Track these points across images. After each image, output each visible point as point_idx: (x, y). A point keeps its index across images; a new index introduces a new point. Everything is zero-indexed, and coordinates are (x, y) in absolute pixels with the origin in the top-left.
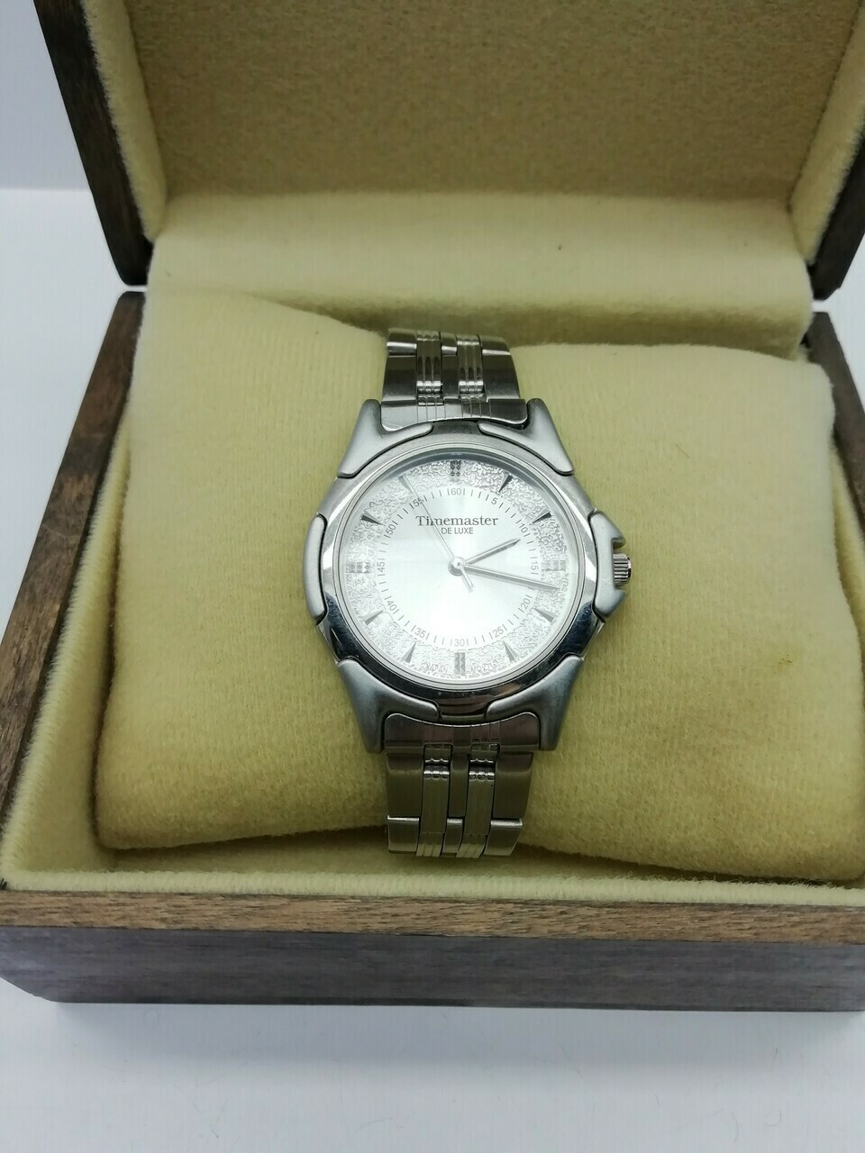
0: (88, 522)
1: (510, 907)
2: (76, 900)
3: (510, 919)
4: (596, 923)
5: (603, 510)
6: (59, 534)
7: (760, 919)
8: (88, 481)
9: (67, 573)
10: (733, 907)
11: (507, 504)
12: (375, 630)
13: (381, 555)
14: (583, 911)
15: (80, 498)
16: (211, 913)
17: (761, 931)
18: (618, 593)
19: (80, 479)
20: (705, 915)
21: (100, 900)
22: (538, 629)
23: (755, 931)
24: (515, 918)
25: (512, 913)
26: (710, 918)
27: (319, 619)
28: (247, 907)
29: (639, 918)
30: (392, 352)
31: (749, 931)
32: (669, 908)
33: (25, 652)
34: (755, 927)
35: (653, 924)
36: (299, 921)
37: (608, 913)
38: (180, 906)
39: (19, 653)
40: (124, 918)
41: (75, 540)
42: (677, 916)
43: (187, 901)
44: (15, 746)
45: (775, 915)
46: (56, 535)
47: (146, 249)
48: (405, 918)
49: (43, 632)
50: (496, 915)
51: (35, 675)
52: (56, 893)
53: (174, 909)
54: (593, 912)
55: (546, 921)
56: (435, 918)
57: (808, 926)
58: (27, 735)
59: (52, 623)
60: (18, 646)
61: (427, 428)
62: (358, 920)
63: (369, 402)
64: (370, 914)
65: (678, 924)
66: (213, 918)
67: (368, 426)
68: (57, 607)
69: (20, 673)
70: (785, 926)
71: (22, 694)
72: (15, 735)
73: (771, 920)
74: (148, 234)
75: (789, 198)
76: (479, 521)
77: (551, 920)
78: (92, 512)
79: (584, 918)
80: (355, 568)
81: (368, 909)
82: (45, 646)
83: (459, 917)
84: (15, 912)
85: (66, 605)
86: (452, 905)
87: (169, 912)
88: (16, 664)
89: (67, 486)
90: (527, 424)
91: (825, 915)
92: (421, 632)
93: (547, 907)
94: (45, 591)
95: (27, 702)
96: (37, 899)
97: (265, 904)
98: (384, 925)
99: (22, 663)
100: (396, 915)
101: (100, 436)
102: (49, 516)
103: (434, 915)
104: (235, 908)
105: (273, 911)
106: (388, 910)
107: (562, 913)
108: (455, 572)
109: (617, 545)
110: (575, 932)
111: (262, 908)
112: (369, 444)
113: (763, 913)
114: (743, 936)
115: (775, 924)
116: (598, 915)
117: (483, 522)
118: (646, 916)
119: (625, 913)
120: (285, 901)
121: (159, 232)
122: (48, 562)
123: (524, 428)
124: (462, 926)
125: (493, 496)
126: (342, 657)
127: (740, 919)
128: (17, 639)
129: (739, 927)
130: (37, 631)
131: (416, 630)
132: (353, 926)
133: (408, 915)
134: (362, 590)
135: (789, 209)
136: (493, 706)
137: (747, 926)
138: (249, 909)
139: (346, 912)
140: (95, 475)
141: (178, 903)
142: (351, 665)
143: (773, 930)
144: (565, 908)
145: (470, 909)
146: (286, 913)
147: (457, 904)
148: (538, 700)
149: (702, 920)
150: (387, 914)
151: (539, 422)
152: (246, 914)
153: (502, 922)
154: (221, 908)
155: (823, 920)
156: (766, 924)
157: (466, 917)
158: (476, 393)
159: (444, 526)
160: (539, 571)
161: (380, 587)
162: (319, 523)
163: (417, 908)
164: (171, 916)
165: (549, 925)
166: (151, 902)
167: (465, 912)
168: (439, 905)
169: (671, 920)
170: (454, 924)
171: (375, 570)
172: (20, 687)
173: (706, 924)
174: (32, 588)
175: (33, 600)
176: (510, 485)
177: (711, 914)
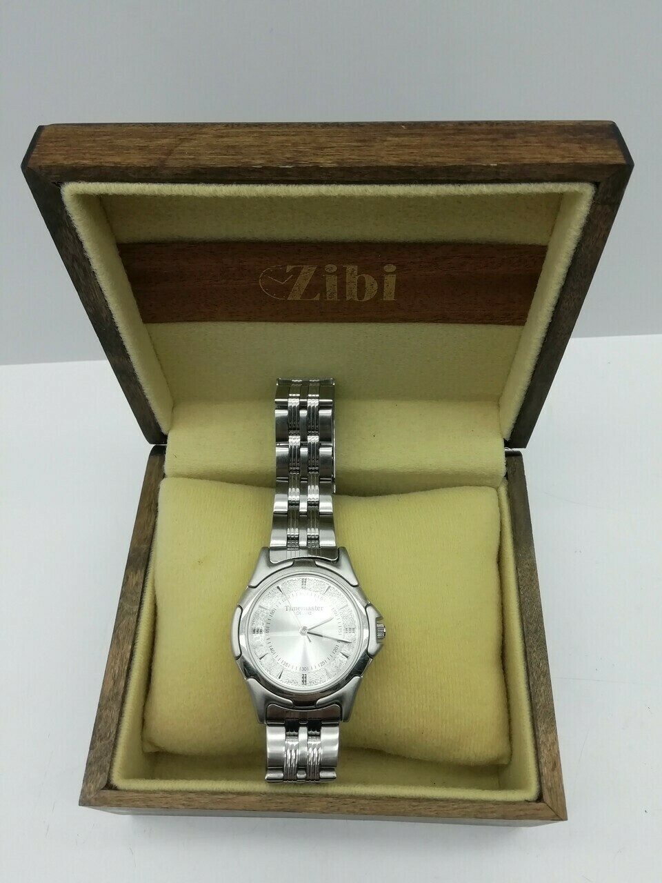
0: (141, 598)
1: (330, 799)
2: (148, 795)
3: (330, 805)
4: (367, 807)
6: (128, 606)
7: (440, 806)
8: (140, 574)
9: (134, 627)
10: (428, 800)
14: (363, 801)
15: (137, 584)
18: (379, 644)
19: (136, 573)
21: (156, 795)
22: (342, 663)
24: (332, 805)
26: (417, 806)
29: (387, 805)
32: (400, 800)
33: (117, 672)
35: (392, 808)
39: (115, 671)
40: (167, 803)
41: (136, 608)
42: (403, 804)
43: (192, 795)
44: (116, 721)
46: (127, 606)
49: (125, 660)
50: (325, 803)
51: (122, 683)
52: (137, 791)
53: (187, 799)
54: (367, 802)
55: (346, 806)
56: (298, 804)
57: (461, 810)
58: (121, 714)
59: (128, 656)
60: (113, 668)
65: (403, 808)
68: (130, 647)
69: (115, 683)
70: (450, 810)
71: (117, 694)
72: (115, 715)
73: (443, 807)
75: (499, 401)
78: (143, 591)
79: (362, 805)
82: (126, 668)
84: (121, 801)
85: (134, 644)
88: (113, 678)
89: (130, 577)
90: (338, 561)
91: (468, 805)
93: (347, 799)
94: (124, 638)
95: (120, 698)
96: (130, 794)
99: (116, 677)
100: (282, 803)
101: (145, 546)
102: (123, 595)
106: (278, 801)
109: (378, 621)
111: (225, 799)
113: (441, 803)
115: (446, 809)
117: (316, 609)
118: (389, 804)
120: (235, 796)
122: (124, 621)
124: (310, 808)
125: (321, 596)
127: (431, 806)
128: (113, 664)
130: (122, 660)
133: (287, 802)
135: (499, 406)
136: (319, 701)
137: (433, 810)
140: (143, 571)
142: (252, 681)
144: (354, 800)
145: (313, 800)
148: (341, 698)
149: (414, 806)
153: (327, 806)
155: (468, 807)
156: (442, 809)
163: (291, 799)
165: (347, 808)
166: (178, 796)
170: (306, 807)
172: (116, 691)
174: (118, 638)
175: (118, 643)
177: (418, 803)
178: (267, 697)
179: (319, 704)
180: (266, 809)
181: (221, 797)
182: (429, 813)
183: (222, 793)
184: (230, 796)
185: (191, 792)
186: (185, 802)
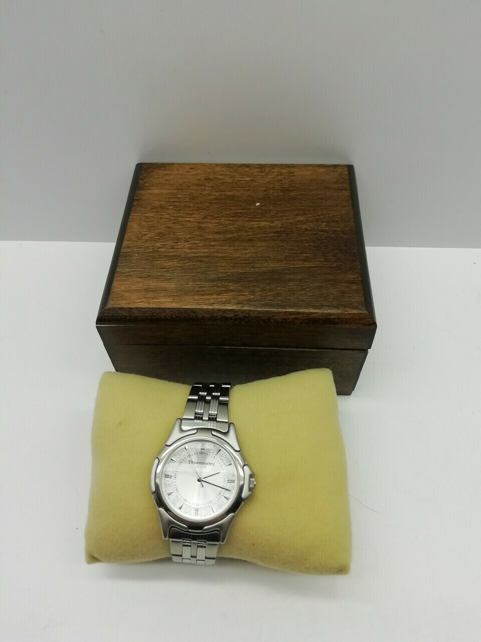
5: (248, 464)
11: (218, 459)
12: (171, 498)
13: (176, 473)
18: (250, 493)
22: (223, 502)
27: (154, 493)
61: (195, 431)
63: (178, 418)
67: (177, 429)
76: (208, 464)
80: (167, 477)
90: (228, 431)
92: (185, 500)
108: (199, 480)
109: (251, 476)
117: (210, 464)
123: (226, 434)
125: (214, 456)
126: (159, 507)
136: (205, 528)
142: (162, 509)
148: (220, 526)
151: (232, 432)
158: (214, 416)
159: (197, 465)
160: (226, 483)
161: (174, 484)
162: (157, 460)
171: (173, 477)
176: (220, 452)
178: (170, 522)
179: (206, 530)
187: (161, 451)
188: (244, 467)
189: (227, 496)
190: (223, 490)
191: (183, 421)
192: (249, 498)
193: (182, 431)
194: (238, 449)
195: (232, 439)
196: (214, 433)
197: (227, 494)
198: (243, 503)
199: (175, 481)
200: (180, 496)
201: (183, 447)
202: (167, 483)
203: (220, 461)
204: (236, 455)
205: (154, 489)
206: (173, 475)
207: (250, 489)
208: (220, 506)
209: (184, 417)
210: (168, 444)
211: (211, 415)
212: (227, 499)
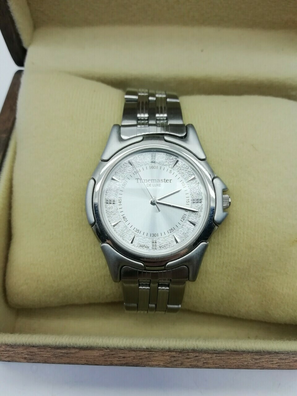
1: (174, 354)
3: (173, 359)
4: (210, 361)
5: (219, 176)
7: (281, 359)
10: (269, 353)
11: (176, 173)
12: (117, 230)
13: (120, 196)
14: (205, 356)
16: (45, 356)
17: (281, 364)
18: (225, 213)
20: (257, 357)
22: (189, 229)
23: (278, 364)
24: (175, 359)
25: (174, 357)
26: (260, 359)
27: (92, 225)
28: (61, 353)
29: (229, 358)
30: (127, 100)
31: (276, 365)
32: (242, 354)
34: (279, 363)
35: (235, 361)
36: (83, 359)
37: (216, 356)
38: (32, 352)
40: (8, 357)
42: (245, 358)
43: (35, 350)
45: (287, 357)
47: (24, 52)
48: (128, 358)
50: (168, 357)
53: (29, 353)
54: (209, 356)
55: (189, 360)
56: (141, 359)
61: (141, 138)
62: (108, 359)
63: (115, 125)
64: (113, 357)
65: (246, 361)
66: (46, 358)
67: (115, 137)
70: (291, 362)
73: (286, 359)
74: (25, 45)
76: (164, 181)
77: (191, 360)
79: (205, 359)
80: (108, 202)
81: (112, 354)
83: (152, 358)
86: (148, 353)
87: (28, 355)
90: (186, 136)
92: (138, 230)
93: (190, 354)
97: (69, 352)
98: (119, 362)
100: (124, 357)
101: (4, 136)
103: (140, 357)
104: (56, 353)
105: (72, 355)
107: (196, 356)
108: (153, 203)
109: (224, 191)
110: (201, 365)
111: (67, 354)
112: (114, 145)
113: (282, 356)
114: (274, 366)
115: (287, 361)
116: (211, 357)
117: (166, 181)
118: (232, 358)
119: (223, 356)
120: (77, 350)
121: (30, 44)
123: (184, 138)
124: (153, 363)
125: (170, 169)
126: (103, 241)
127: (273, 359)
129: (272, 363)
131: (135, 229)
132: (106, 362)
133: (129, 357)
134: (111, 212)
136: (168, 264)
137: (275, 362)
138: (61, 354)
139: (103, 356)
141: (31, 351)
142: (106, 245)
143: (286, 364)
144: (197, 354)
145: (157, 355)
146: (77, 356)
147: (151, 353)
148: (189, 261)
149: (256, 359)
150: (121, 356)
151: (191, 135)
152: (60, 356)
153: (170, 361)
154: (50, 353)
156: (283, 361)
157: (155, 358)
158: (163, 120)
159: (148, 183)
160: (190, 203)
161: (119, 210)
162: (92, 182)
163: (133, 354)
164: (28, 356)
165: (190, 362)
166: (20, 350)
167: (155, 356)
168: (143, 353)
169: (243, 359)
170: (149, 361)
171: (117, 203)
173: (258, 361)
176: (177, 164)
177: (260, 357)
178: (120, 260)
179: (169, 266)
180: (109, 363)
181: (63, 351)
182: (271, 366)
183: (65, 347)
184: (73, 351)
185: (33, 346)
186: (26, 356)
187: (98, 168)
188: (214, 181)
189: (193, 221)
190: (188, 213)
191: (122, 129)
192: (224, 219)
193: (121, 140)
194: (203, 157)
195: (192, 144)
196: (166, 138)
197: (192, 217)
198: (216, 227)
199: (120, 207)
200: (130, 225)
201: (126, 161)
202: (110, 210)
203: (179, 176)
204: (201, 166)
205: (92, 220)
206: (117, 199)
207: (225, 209)
208: (186, 235)
209: (123, 124)
210: (106, 157)
211: (160, 120)
212: (194, 225)
